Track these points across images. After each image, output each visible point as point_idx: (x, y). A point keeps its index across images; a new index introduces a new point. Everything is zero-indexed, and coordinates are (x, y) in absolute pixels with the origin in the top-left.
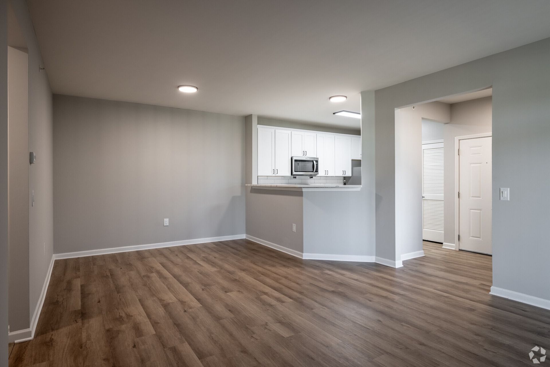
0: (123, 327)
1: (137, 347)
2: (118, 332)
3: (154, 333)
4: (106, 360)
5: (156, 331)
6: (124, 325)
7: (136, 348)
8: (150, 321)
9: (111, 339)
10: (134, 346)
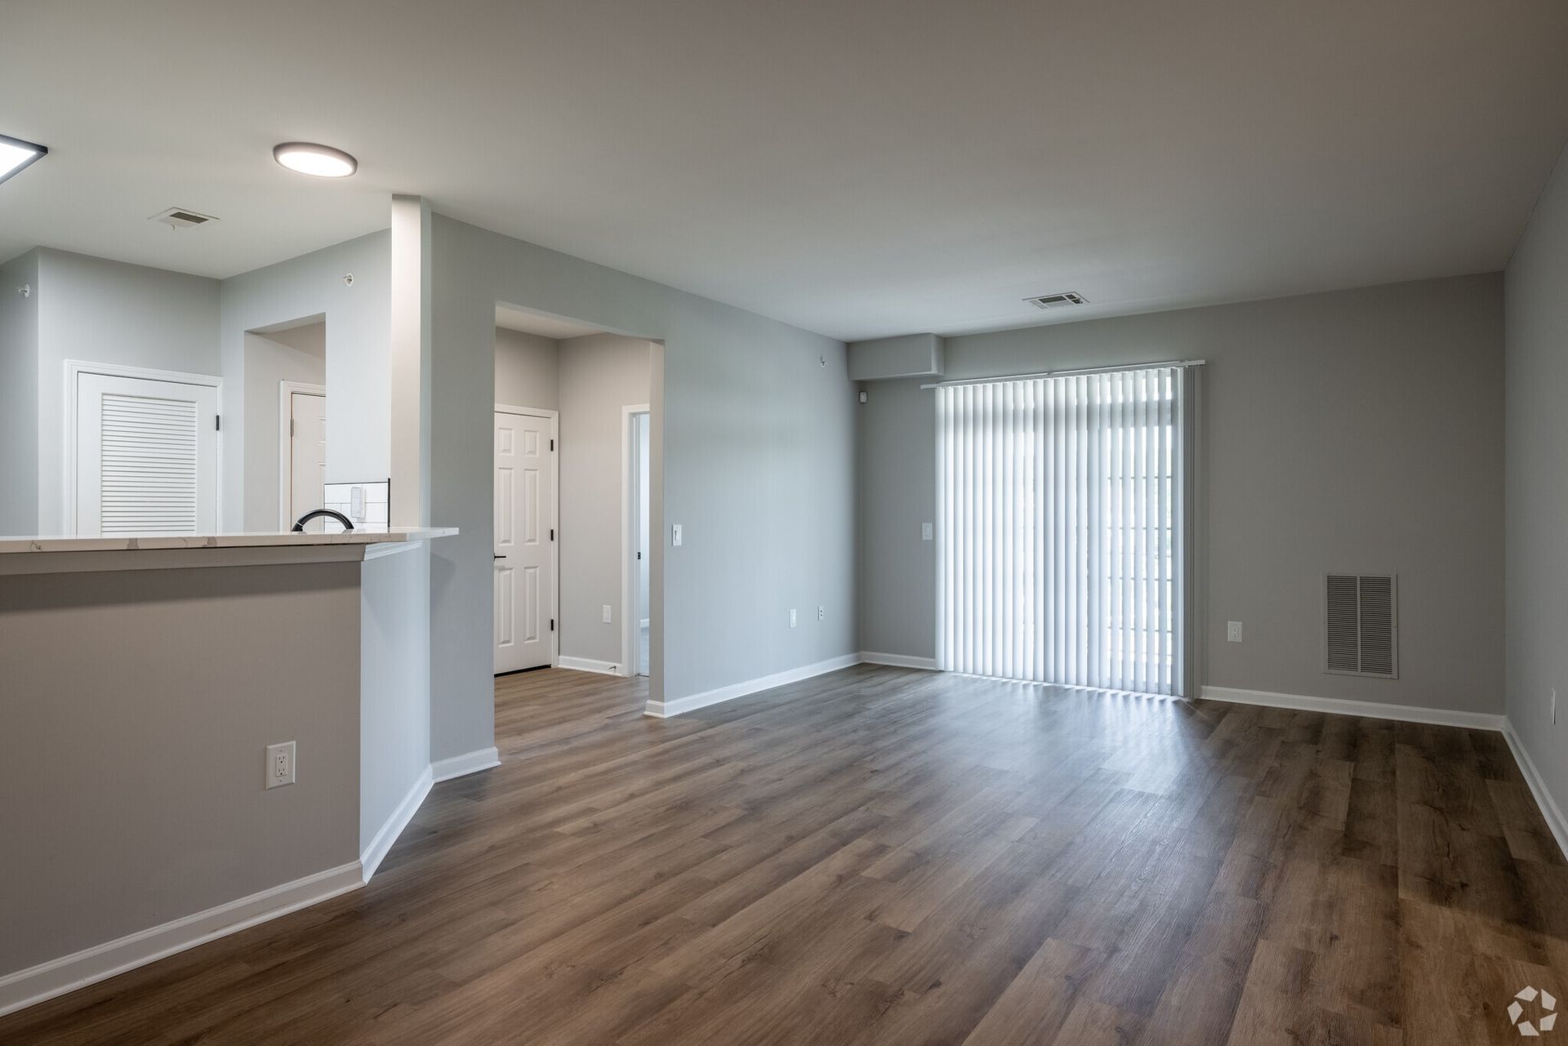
0: (1338, 1006)
1: (1328, 935)
2: (1361, 998)
3: (1261, 943)
4: (1413, 944)
5: (1255, 945)
6: (1336, 1011)
7: (1331, 934)
8: (1244, 980)
9: (1390, 988)
10: (1333, 938)
